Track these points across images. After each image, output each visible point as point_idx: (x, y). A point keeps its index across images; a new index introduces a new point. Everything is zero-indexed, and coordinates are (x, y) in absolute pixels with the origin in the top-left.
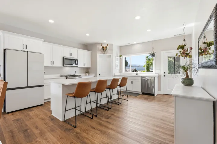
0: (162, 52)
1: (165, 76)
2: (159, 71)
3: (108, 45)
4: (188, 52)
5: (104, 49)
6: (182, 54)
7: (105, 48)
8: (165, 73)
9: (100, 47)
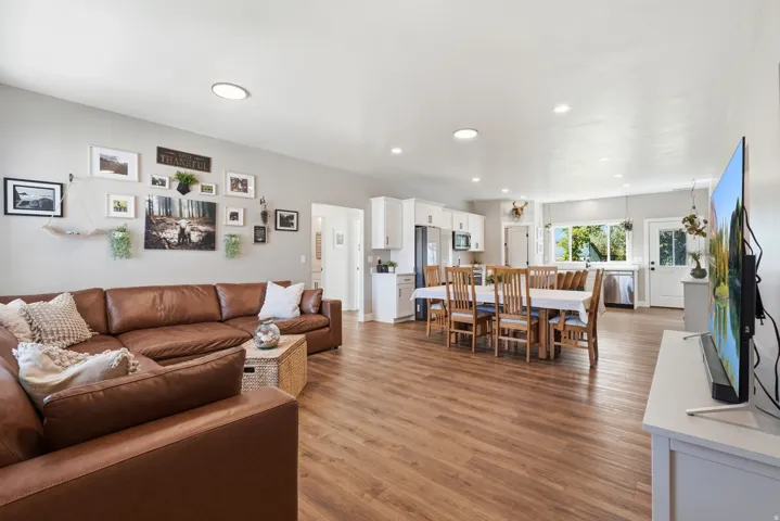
1: (653, 269)
2: (640, 259)
3: (526, 204)
4: (701, 227)
5: (516, 212)
6: (689, 230)
7: (520, 211)
8: (653, 263)
9: (509, 207)
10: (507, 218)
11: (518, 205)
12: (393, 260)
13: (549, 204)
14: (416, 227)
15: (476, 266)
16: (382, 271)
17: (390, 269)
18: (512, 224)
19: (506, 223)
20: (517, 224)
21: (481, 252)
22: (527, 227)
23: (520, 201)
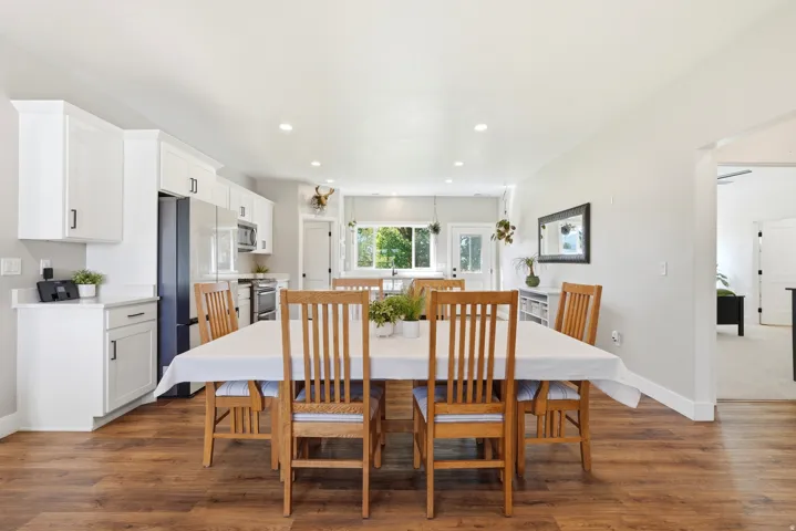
0: (449, 225)
1: (455, 276)
2: (444, 265)
5: (319, 201)
7: (323, 199)
8: (455, 270)
9: (310, 193)
10: (307, 208)
11: (323, 192)
12: (92, 266)
13: (354, 197)
14: (161, 195)
15: (260, 276)
16: (55, 298)
17: (85, 290)
18: (313, 217)
19: (305, 214)
20: (320, 218)
21: (268, 255)
22: (330, 223)
23: (325, 188)
